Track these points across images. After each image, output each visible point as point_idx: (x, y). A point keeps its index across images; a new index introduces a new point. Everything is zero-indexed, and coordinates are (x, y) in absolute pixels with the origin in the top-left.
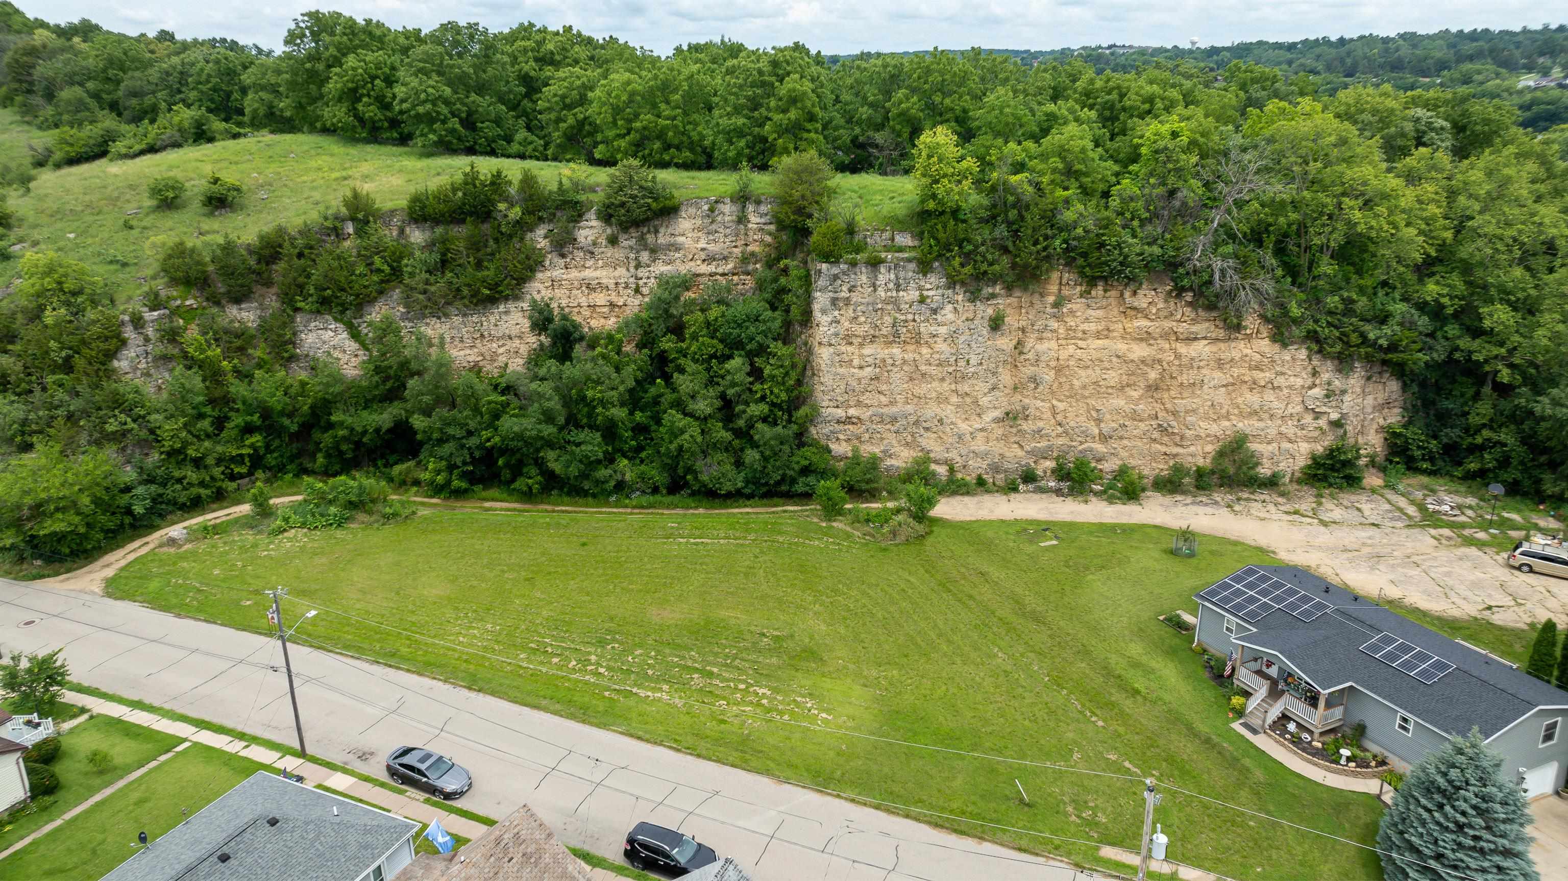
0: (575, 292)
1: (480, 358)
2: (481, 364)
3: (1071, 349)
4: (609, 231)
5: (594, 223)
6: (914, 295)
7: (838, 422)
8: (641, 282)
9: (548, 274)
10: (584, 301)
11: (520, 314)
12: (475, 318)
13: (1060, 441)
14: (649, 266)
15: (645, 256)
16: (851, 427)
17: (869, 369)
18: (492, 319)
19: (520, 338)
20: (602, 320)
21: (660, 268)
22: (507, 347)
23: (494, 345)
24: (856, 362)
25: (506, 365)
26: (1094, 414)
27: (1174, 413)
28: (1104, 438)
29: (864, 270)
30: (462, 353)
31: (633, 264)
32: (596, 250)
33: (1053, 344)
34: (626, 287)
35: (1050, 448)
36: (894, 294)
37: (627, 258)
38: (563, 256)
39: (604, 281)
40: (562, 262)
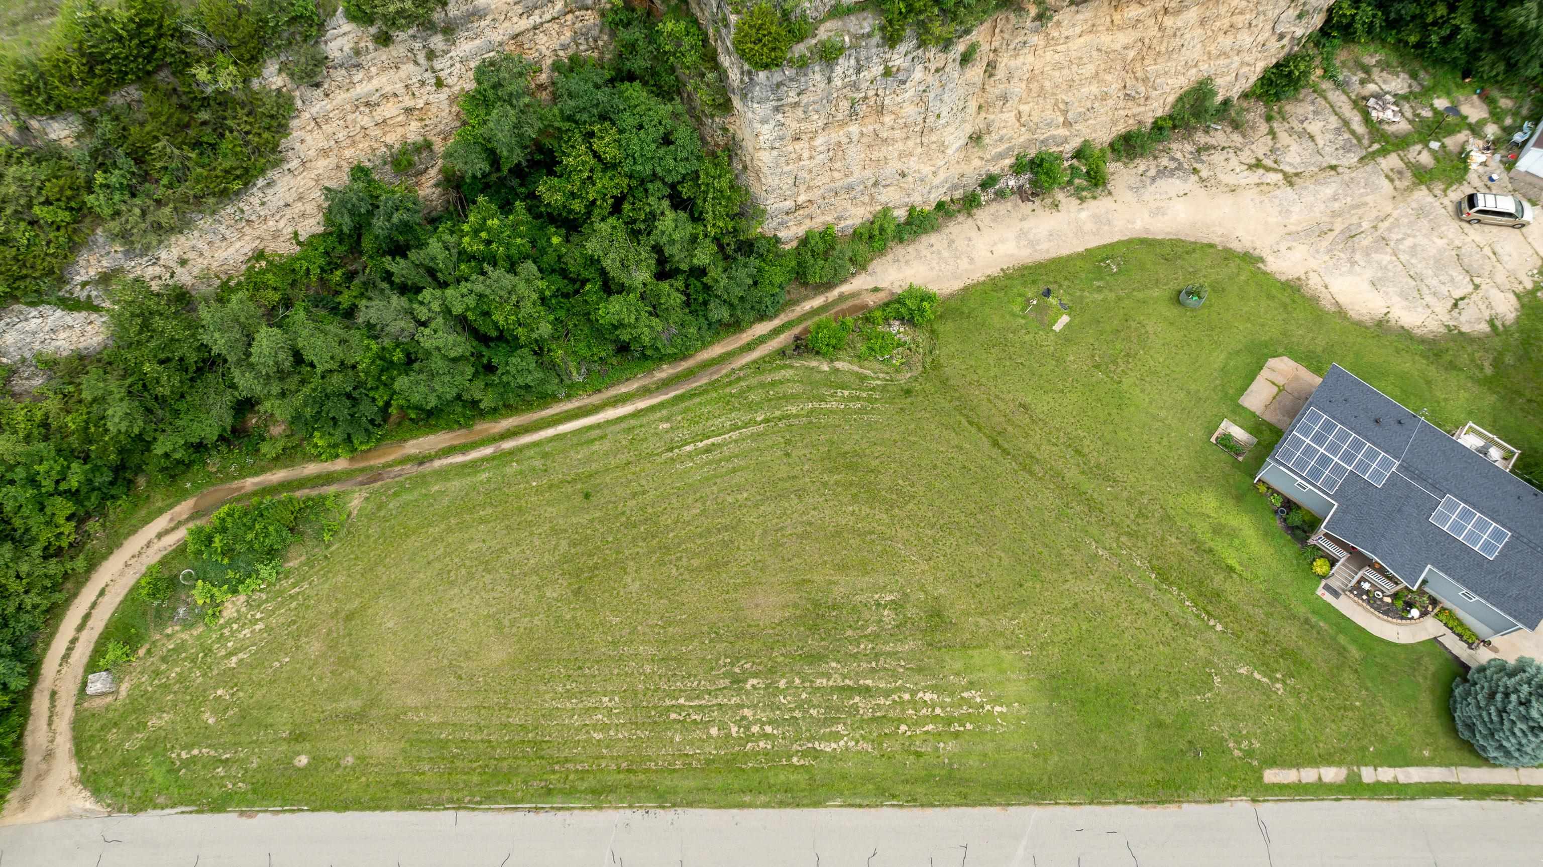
0: (350, 117)
1: (258, 242)
2: (261, 247)
3: (1049, 55)
4: (373, 30)
5: (347, 27)
6: (877, 70)
7: (787, 213)
8: (442, 75)
9: (306, 115)
10: (366, 121)
11: (290, 176)
12: (230, 209)
13: (1022, 140)
14: (446, 52)
15: (437, 42)
16: (801, 212)
17: (822, 156)
18: (256, 201)
19: (300, 199)
20: (399, 129)
21: (465, 47)
22: (287, 216)
23: (271, 223)
24: (806, 155)
25: (296, 234)
26: (1062, 106)
27: (1145, 80)
28: (1067, 124)
29: (817, 68)
30: (231, 250)
31: (421, 58)
32: (362, 59)
33: (1030, 58)
34: (423, 83)
35: (1010, 149)
36: (854, 78)
37: (411, 50)
38: (318, 85)
39: (388, 89)
40: (319, 92)
